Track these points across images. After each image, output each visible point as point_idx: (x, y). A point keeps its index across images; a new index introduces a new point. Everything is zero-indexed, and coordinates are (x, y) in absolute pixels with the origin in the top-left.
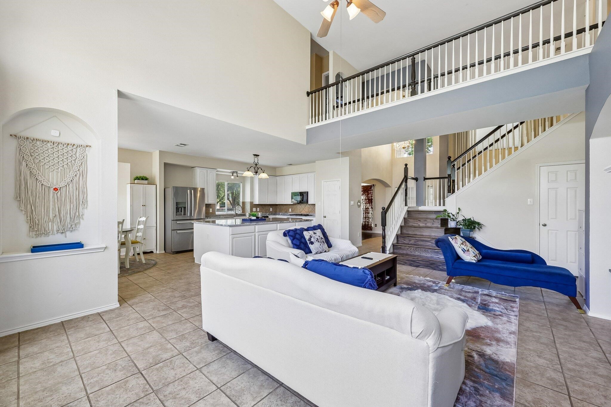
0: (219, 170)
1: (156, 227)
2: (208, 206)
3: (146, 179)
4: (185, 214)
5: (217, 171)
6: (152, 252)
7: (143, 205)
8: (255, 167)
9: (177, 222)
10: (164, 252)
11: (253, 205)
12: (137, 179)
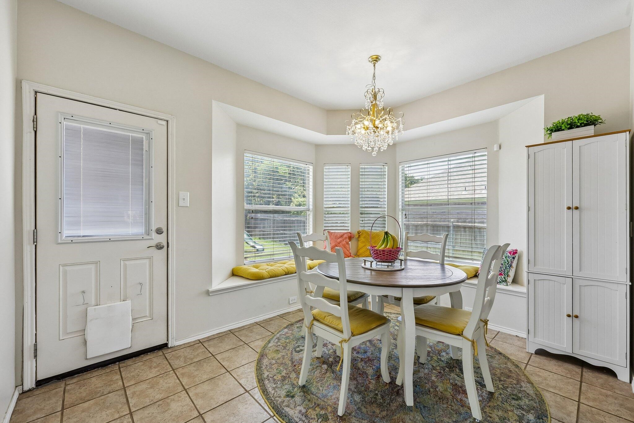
6: (612, 373)
12: (555, 131)
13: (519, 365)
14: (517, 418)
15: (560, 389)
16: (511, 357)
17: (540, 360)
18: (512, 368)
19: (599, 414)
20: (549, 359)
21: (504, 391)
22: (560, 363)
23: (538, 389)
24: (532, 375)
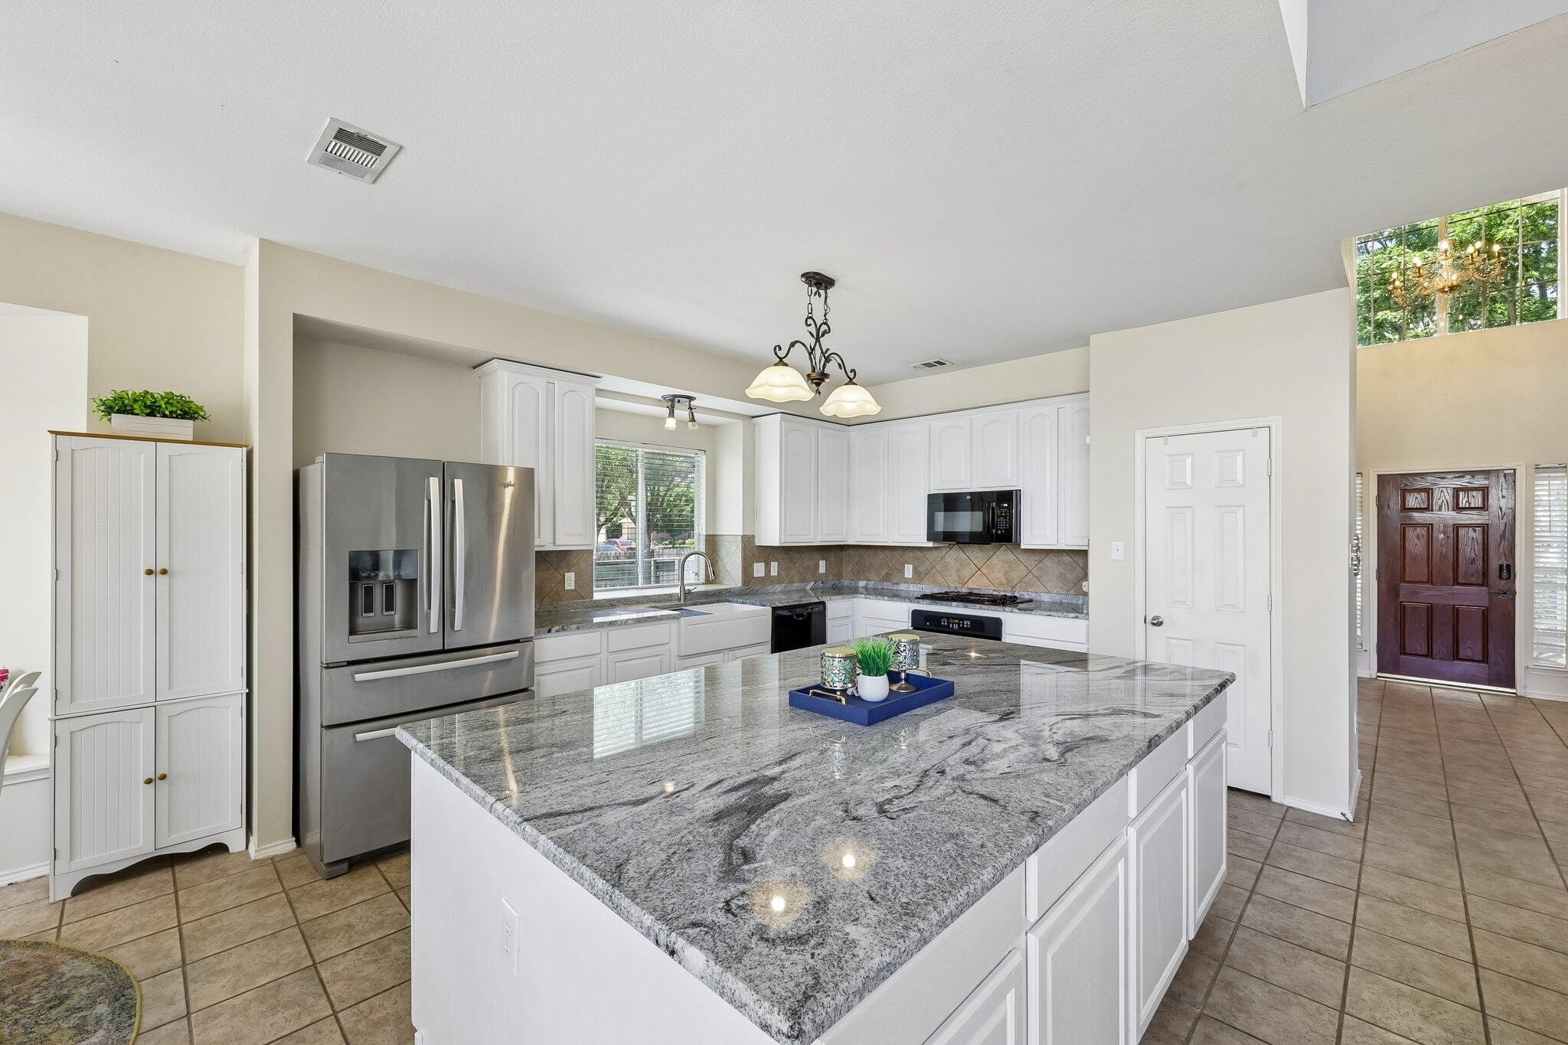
0: (608, 382)
1: (249, 696)
2: (551, 561)
3: (186, 411)
4: (409, 623)
5: (600, 392)
6: (219, 849)
7: (149, 572)
8: (813, 349)
9: (359, 677)
10: (288, 845)
11: (754, 552)
12: (119, 412)
13: (42, 940)
14: (72, 1032)
15: (143, 927)
16: (12, 938)
17: (86, 902)
18: (26, 955)
19: (213, 922)
20: (105, 888)
21: (22, 1011)
22: (130, 883)
23: (99, 955)
24: (78, 940)
